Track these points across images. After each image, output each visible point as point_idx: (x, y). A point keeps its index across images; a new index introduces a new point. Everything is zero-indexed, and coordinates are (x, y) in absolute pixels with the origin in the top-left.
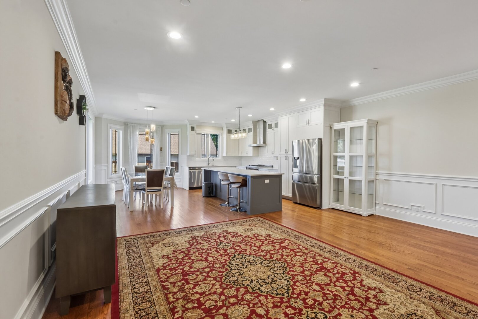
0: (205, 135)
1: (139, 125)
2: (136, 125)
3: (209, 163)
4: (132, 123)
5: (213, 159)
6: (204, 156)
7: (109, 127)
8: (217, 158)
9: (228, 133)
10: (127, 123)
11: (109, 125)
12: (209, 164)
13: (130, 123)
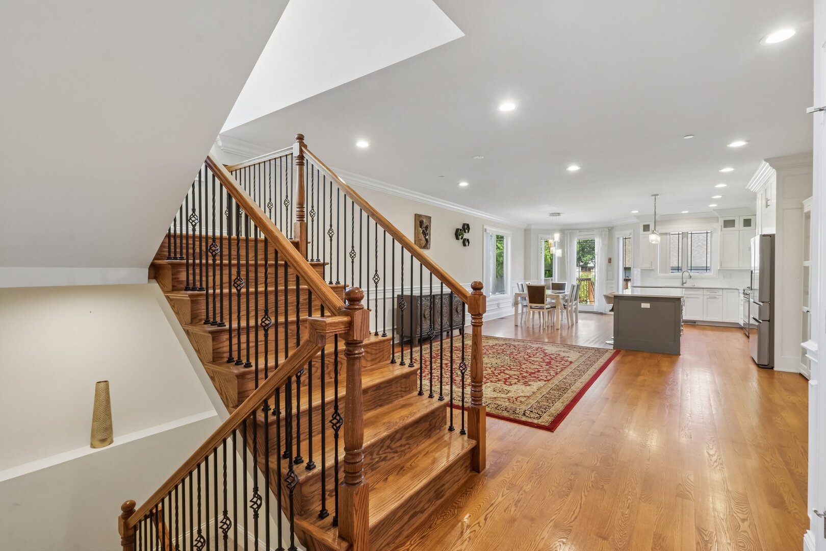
0: (681, 236)
1: (578, 231)
2: (574, 231)
3: (684, 282)
4: (569, 230)
5: (689, 275)
6: (678, 270)
7: (539, 238)
8: (706, 274)
9: (724, 227)
10: (564, 230)
11: (540, 236)
12: (683, 284)
13: (567, 230)
